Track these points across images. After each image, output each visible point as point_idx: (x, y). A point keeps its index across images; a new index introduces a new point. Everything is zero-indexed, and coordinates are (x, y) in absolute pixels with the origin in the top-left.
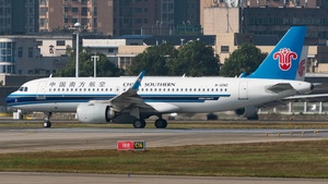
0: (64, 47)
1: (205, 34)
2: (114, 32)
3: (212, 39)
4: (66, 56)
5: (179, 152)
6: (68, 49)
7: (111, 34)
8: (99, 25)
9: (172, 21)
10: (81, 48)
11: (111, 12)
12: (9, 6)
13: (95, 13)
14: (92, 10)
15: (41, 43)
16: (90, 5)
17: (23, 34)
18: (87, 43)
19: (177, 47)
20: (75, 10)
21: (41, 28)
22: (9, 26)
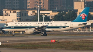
0: (35, 13)
1: (75, 9)
2: (49, 8)
3: (77, 11)
4: (35, 15)
5: (68, 43)
6: (36, 13)
7: (48, 9)
8: (44, 7)
9: (65, 6)
10: (40, 13)
11: (48, 3)
12: (19, 1)
13: (43, 3)
14: (42, 2)
15: (28, 12)
16: (42, 1)
17: (23, 9)
18: (41, 12)
19: (67, 13)
20: (38, 2)
21: (28, 8)
22: (19, 7)
